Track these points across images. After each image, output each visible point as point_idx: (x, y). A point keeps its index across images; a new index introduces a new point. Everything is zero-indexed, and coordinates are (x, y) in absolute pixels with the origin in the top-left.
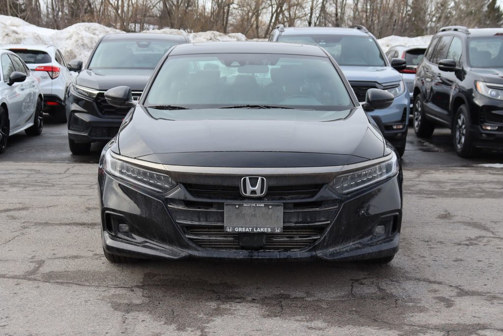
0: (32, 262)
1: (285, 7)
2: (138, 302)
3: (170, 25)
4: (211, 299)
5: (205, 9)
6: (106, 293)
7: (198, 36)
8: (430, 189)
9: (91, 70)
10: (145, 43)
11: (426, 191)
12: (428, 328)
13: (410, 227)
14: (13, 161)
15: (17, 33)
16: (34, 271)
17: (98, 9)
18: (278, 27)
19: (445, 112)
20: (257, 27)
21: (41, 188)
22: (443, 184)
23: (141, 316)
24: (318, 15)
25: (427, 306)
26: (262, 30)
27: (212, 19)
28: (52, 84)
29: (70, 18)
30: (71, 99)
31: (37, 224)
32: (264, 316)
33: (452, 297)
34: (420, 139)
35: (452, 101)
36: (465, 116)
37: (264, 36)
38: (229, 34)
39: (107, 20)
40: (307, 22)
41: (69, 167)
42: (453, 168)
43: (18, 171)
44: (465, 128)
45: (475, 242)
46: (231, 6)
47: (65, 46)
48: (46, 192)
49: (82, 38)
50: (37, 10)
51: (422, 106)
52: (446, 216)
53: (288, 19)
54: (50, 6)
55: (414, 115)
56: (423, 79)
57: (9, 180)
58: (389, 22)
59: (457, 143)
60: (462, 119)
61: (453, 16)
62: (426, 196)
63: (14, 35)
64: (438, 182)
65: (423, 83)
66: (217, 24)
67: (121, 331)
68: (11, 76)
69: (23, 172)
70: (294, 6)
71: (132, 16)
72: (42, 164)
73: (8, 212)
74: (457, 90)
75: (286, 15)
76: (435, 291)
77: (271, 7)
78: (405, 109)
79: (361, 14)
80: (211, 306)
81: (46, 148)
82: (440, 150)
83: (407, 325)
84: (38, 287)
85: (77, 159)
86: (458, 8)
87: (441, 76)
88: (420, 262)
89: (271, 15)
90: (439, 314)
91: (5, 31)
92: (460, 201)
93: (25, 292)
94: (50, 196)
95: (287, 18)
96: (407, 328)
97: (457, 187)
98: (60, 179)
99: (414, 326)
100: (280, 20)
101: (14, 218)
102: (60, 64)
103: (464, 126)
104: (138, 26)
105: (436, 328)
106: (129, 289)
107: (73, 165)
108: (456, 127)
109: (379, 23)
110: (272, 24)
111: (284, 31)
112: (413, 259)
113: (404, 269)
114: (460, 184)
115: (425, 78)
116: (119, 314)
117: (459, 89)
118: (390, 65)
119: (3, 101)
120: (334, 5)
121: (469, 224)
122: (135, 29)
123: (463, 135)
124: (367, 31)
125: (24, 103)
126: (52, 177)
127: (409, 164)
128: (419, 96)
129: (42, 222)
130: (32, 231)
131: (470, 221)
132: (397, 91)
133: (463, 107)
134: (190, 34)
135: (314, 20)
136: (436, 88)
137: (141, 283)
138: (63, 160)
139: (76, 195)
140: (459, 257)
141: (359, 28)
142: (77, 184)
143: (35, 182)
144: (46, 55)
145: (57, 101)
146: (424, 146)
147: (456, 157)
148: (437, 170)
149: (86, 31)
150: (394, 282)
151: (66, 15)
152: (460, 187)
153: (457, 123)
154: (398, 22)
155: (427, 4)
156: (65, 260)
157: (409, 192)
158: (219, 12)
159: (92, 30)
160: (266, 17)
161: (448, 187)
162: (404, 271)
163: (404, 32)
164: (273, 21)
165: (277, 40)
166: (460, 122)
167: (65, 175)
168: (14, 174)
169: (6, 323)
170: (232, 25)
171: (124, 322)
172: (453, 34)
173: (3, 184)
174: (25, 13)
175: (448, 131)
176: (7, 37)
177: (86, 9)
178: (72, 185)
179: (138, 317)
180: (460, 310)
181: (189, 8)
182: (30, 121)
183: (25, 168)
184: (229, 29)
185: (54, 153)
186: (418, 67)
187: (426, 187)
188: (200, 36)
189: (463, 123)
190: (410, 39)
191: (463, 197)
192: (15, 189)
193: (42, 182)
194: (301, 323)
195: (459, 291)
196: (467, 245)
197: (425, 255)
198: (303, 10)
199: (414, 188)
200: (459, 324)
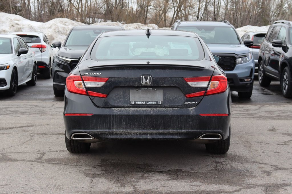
0: (39, 153)
1: (182, 7)
2: (98, 173)
3: (111, 19)
4: (139, 172)
5: (132, 9)
6: (81, 169)
7: (129, 26)
8: (265, 115)
9: (66, 47)
10: (98, 31)
11: (263, 116)
12: (256, 186)
13: (252, 135)
14: (21, 100)
15: (18, 25)
16: (40, 158)
17: (66, 10)
18: (177, 22)
19: (277, 72)
20: (165, 20)
21: (39, 115)
22: (273, 113)
23: (101, 179)
24: (203, 13)
25: (257, 175)
26: (168, 22)
27: (137, 15)
28: (42, 55)
29: (49, 15)
30: (55, 64)
31: (38, 134)
32: (168, 180)
33: (271, 171)
34: (262, 88)
35: (280, 64)
36: (288, 73)
37: (169, 25)
38: (148, 25)
39: (72, 16)
40: (196, 17)
41: (54, 103)
42: (281, 104)
43: (24, 106)
44: (288, 80)
45: (287, 143)
46: (149, 7)
47: (48, 32)
48: (42, 117)
49: (58, 27)
50: (29, 10)
51: (263, 68)
52: (273, 130)
53: (185, 15)
54: (36, 7)
55: (259, 73)
56: (264, 52)
57: (20, 111)
58: (247, 17)
59: (284, 89)
60: (286, 75)
61: (287, 13)
62: (262, 119)
63: (16, 26)
64: (270, 112)
65: (264, 54)
66: (140, 19)
67: (90, 187)
68: (19, 51)
69: (28, 106)
70: (188, 7)
71: (87, 13)
72: (38, 102)
73: (22, 128)
74: (284, 58)
75: (183, 12)
76: (262, 168)
77: (174, 8)
78: (252, 69)
79: (229, 12)
80: (139, 175)
81: (39, 93)
82: (273, 94)
83: (245, 184)
84: (43, 166)
85: (59, 99)
86: (290, 8)
87: (274, 50)
88: (255, 153)
89: (173, 13)
90: (263, 179)
91: (11, 24)
92: (282, 122)
93: (36, 168)
94: (45, 119)
95: (183, 14)
96: (245, 185)
97: (281, 114)
98: (49, 110)
99: (249, 184)
100: (179, 16)
101: (25, 131)
102: (46, 43)
103: (287, 79)
104: (91, 20)
105: (261, 186)
106: (93, 167)
107: (56, 102)
108: (283, 80)
109: (241, 17)
110: (174, 18)
111: (180, 24)
112: (251, 152)
113: (246, 157)
114: (283, 113)
115: (265, 51)
116: (89, 178)
117: (285, 58)
118: (243, 44)
119: (15, 66)
120: (213, 6)
121: (286, 134)
122: (89, 22)
123: (287, 84)
124: (230, 24)
125: (25, 67)
126: (45, 109)
127: (254, 101)
128: (262, 62)
129: (41, 133)
130: (37, 138)
131: (286, 132)
132: (247, 59)
133: (286, 68)
134: (124, 25)
135: (200, 15)
136: (271, 57)
137: (100, 164)
138: (50, 100)
139: (60, 119)
140: (278, 151)
141: (225, 22)
142: (60, 113)
143: (36, 112)
144: (38, 38)
145: (45, 66)
146: (264, 91)
147: (283, 98)
148: (271, 105)
149: (60, 23)
150: (239, 164)
151: (47, 13)
152: (283, 114)
153: (283, 78)
154: (253, 17)
155: (271, 6)
156: (57, 153)
157: (253, 117)
158: (141, 11)
159: (64, 23)
160: (170, 14)
161: (276, 114)
162: (246, 158)
163: (256, 23)
164: (175, 16)
165: (176, 29)
166: (285, 77)
167: (52, 108)
168: (22, 107)
169: (28, 183)
170: (149, 19)
171: (92, 183)
172: (281, 26)
173: (17, 113)
174: (21, 12)
175: (278, 83)
176: (12, 27)
177: (59, 9)
178: (57, 113)
179: (99, 180)
180: (275, 177)
181: (123, 8)
182: (29, 77)
183: (28, 104)
184: (148, 21)
185: (44, 96)
186: (261, 45)
187: (263, 114)
188: (130, 26)
189: (287, 78)
190: (259, 27)
191: (284, 120)
192: (24, 116)
193: (39, 112)
194: (188, 183)
195: (275, 168)
196: (283, 145)
197: (258, 150)
198: (194, 10)
199: (256, 115)
200: (273, 184)
